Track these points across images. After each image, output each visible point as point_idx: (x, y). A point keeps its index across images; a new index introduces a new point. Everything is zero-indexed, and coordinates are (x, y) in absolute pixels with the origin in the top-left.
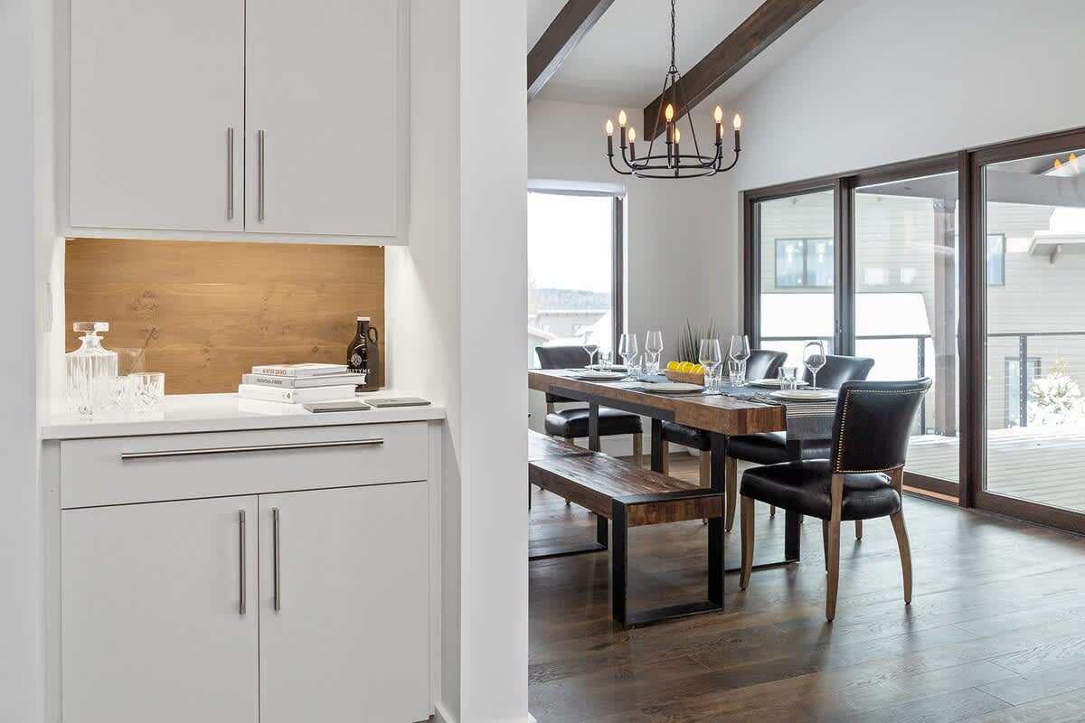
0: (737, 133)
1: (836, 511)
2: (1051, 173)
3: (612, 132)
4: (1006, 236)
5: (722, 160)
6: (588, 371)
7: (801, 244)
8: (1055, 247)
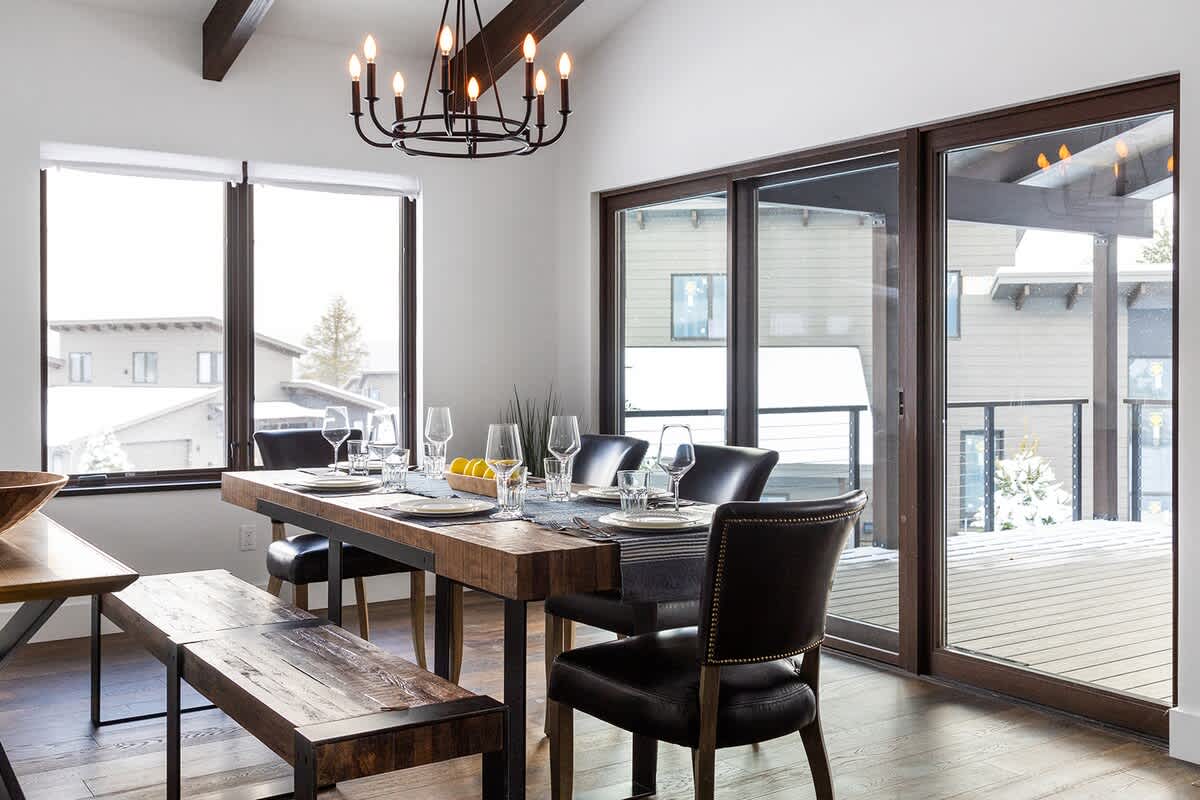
0: (565, 83)
1: (709, 730)
2: (1032, 181)
3: (358, 75)
4: (962, 273)
5: (544, 129)
6: (331, 474)
7: (704, 281)
8: (1021, 288)
